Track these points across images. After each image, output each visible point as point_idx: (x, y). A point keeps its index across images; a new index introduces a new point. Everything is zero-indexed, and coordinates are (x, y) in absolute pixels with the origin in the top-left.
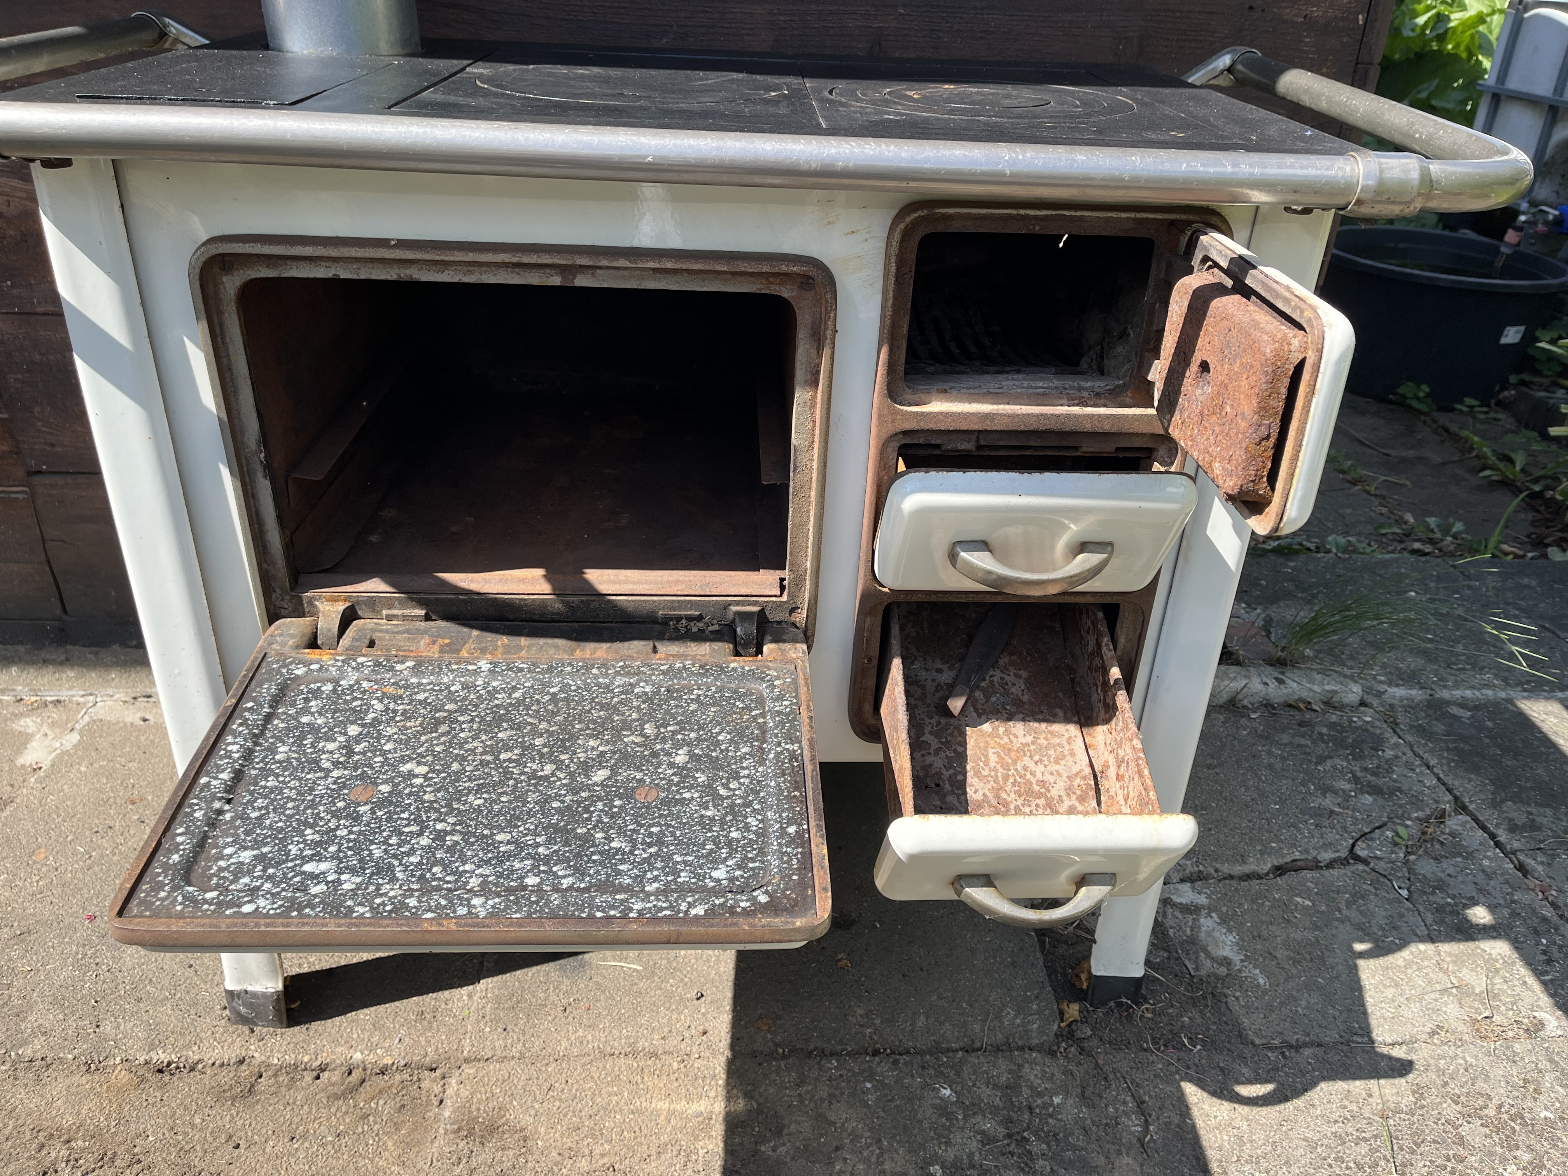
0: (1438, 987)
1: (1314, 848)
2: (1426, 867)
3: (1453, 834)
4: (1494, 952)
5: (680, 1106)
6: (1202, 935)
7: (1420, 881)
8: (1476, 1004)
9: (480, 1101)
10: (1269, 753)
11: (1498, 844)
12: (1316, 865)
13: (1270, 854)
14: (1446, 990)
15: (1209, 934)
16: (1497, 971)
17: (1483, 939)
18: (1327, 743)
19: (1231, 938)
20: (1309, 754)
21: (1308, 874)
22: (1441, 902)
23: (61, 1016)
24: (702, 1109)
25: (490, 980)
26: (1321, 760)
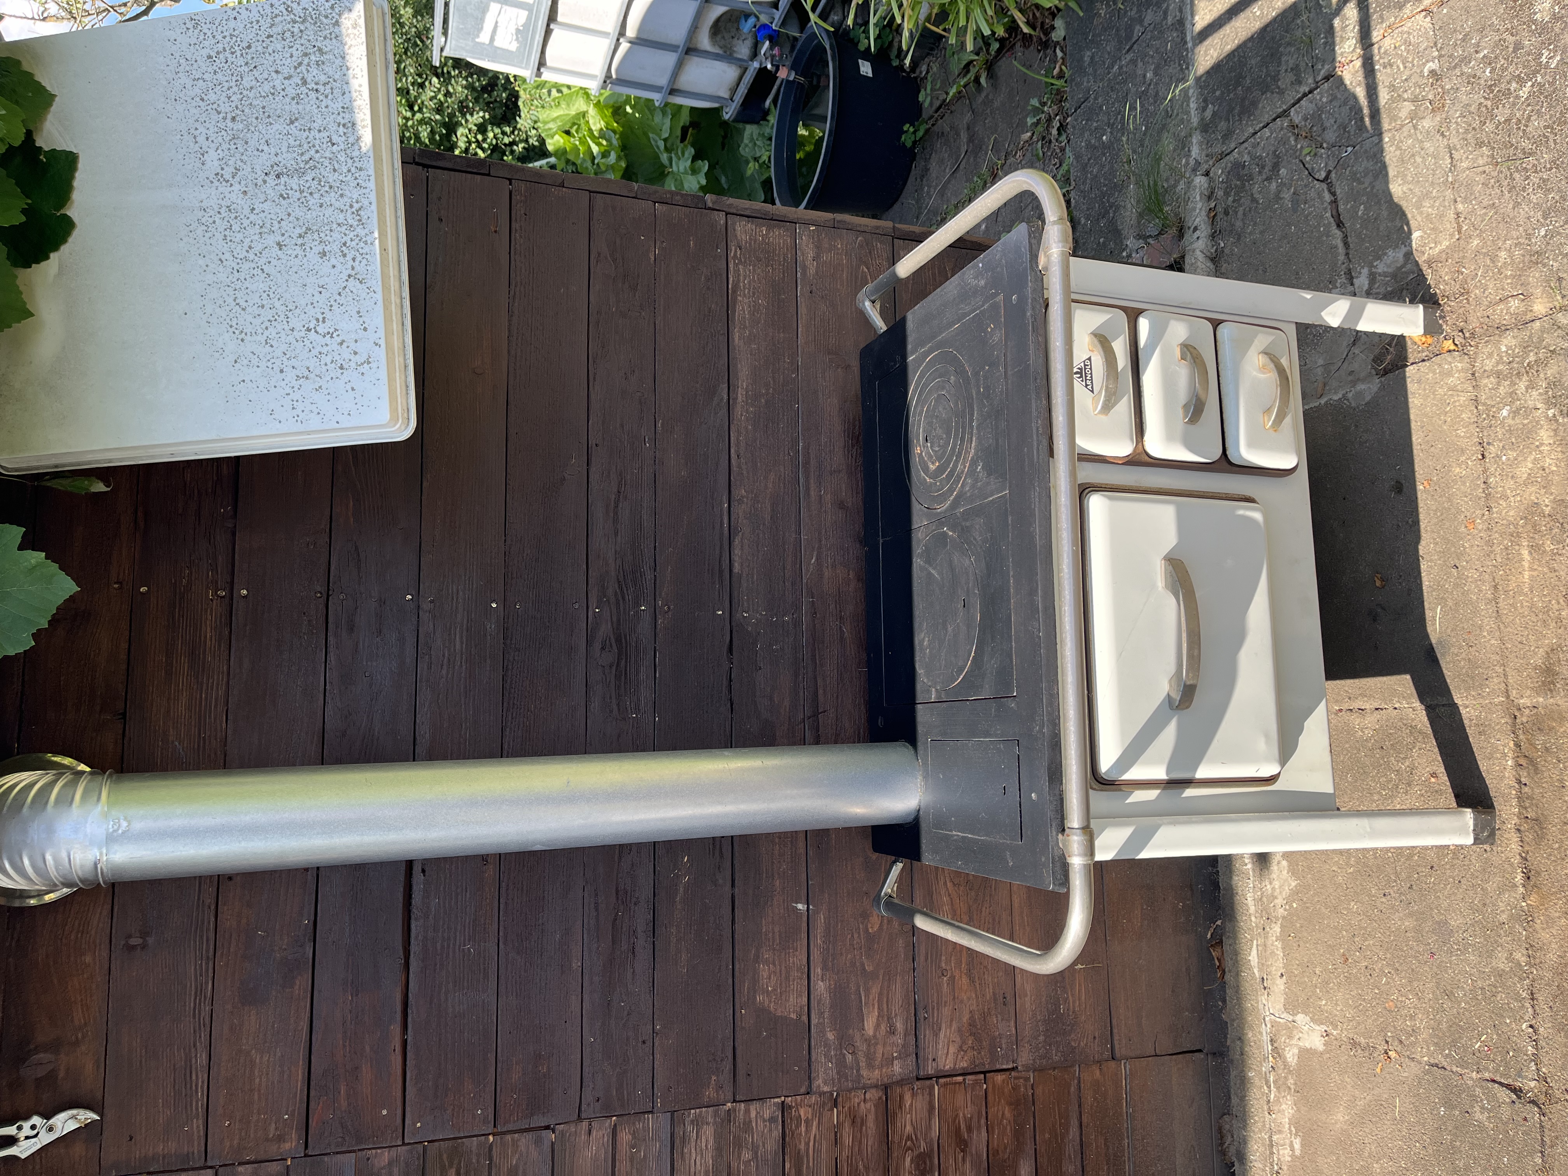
0: (1412, 131)
1: (1323, 204)
2: (1331, 136)
3: (1306, 119)
4: (1387, 97)
5: (1526, 565)
6: (1390, 270)
7: (1341, 140)
8: (1422, 109)
9: (1532, 682)
10: (1250, 233)
11: (1310, 92)
12: (1335, 202)
13: (1329, 232)
14: (1414, 126)
15: (1389, 266)
16: (1399, 96)
17: (1378, 103)
18: (1241, 197)
19: (1390, 253)
20: (1250, 209)
21: (1341, 208)
22: (1354, 127)
23: (1499, 949)
24: (1526, 552)
25: (1455, 697)
26: (1254, 200)
